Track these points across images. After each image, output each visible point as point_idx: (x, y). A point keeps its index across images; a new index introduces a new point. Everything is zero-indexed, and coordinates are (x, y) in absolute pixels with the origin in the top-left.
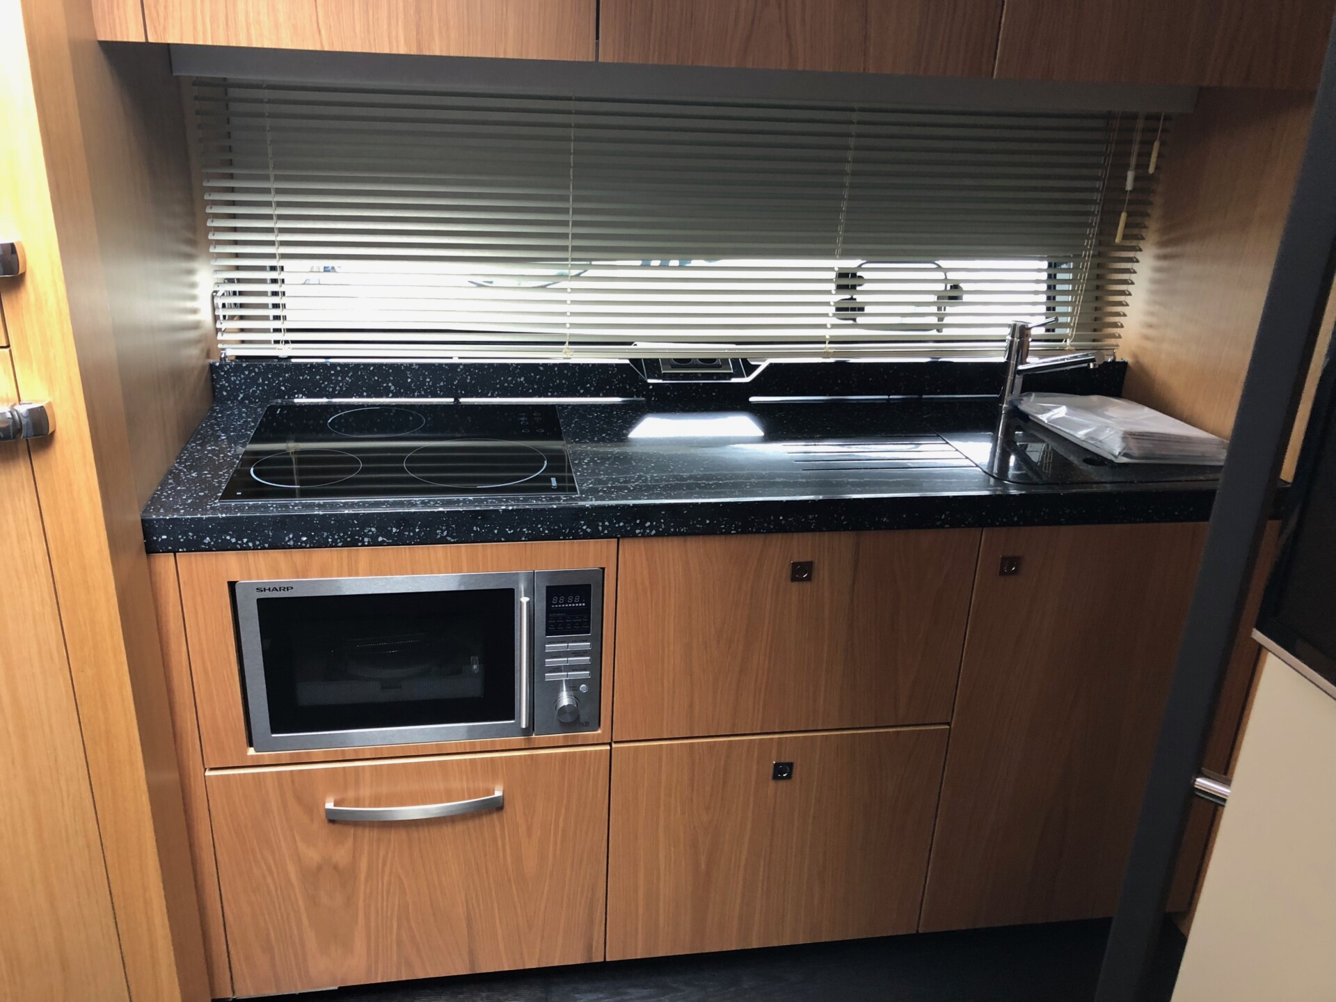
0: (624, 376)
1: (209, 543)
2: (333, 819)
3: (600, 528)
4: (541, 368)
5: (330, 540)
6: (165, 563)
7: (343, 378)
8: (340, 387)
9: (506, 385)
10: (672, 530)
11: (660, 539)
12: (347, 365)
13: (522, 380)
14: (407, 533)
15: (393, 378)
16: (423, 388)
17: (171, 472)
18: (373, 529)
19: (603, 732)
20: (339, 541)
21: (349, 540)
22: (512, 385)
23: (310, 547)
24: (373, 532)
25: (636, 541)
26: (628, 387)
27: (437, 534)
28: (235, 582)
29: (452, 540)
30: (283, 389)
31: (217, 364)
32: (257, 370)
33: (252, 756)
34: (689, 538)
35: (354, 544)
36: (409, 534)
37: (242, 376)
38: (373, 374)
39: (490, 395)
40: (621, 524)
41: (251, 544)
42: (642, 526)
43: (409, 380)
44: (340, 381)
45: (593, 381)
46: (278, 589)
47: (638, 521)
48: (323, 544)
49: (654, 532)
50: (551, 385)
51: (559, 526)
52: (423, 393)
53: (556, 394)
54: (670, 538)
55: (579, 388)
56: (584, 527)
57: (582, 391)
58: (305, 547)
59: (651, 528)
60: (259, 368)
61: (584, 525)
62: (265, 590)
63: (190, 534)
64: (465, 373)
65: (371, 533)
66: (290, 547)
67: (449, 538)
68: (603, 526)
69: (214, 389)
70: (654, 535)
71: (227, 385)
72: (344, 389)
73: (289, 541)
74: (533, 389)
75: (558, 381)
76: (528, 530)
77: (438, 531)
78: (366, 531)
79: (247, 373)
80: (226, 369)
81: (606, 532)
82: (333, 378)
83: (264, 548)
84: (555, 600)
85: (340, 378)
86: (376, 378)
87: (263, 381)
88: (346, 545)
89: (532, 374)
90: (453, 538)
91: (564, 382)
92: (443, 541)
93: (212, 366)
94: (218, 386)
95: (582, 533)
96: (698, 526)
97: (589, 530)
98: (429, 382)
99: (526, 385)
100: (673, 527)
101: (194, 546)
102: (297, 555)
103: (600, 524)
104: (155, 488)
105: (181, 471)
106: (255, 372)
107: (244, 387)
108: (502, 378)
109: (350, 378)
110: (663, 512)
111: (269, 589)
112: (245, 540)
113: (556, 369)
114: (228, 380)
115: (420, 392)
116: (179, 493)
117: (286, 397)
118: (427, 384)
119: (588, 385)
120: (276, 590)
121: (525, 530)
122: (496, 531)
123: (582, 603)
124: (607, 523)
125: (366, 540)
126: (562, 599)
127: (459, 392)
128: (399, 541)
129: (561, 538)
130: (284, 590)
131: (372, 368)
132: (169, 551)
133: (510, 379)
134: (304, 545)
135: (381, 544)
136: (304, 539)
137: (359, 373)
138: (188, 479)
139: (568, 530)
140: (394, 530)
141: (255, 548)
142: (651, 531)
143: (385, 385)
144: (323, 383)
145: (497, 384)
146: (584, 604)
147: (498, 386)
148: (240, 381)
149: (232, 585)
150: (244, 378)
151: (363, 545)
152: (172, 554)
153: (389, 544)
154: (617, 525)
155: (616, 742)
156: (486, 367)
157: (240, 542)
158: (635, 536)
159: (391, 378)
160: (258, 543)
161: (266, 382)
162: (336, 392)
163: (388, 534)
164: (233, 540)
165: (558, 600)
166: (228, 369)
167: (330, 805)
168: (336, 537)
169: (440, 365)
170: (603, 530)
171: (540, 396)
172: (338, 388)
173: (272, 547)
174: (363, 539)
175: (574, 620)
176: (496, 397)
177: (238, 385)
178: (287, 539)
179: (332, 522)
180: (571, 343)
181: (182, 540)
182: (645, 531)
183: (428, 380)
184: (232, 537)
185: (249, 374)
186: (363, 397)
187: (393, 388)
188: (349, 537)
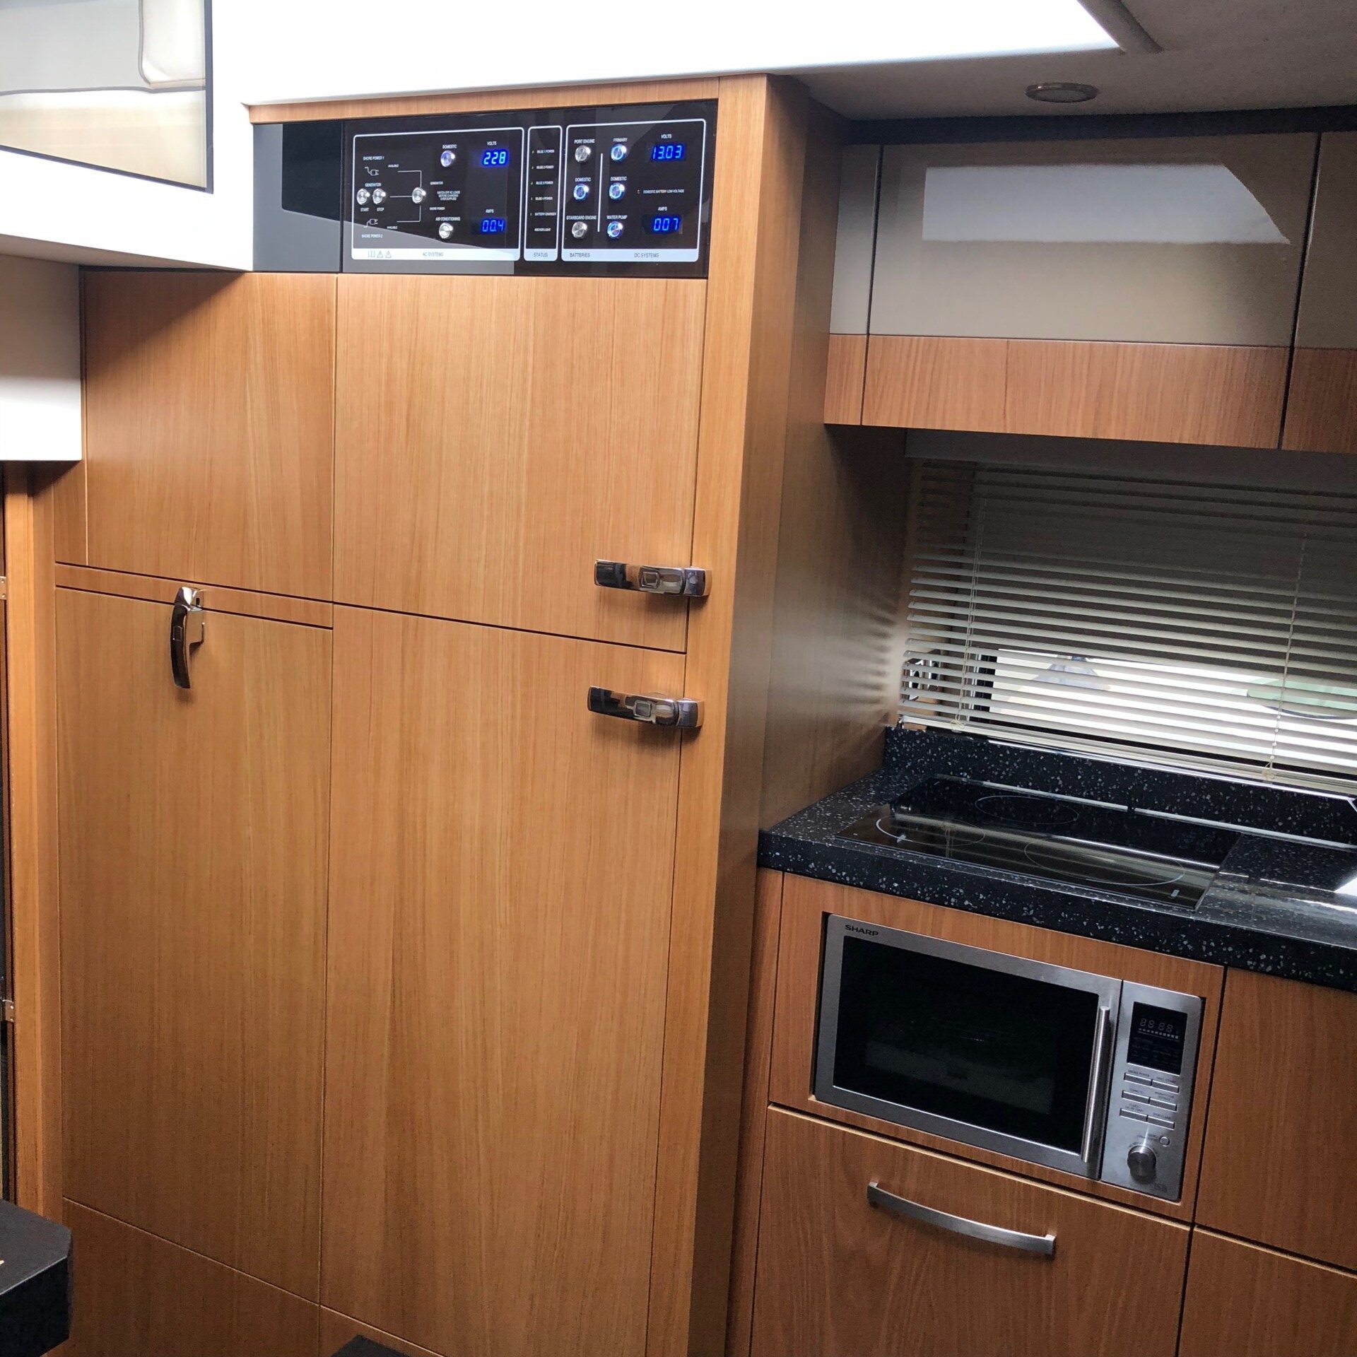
0: (1339, 814)
1: (813, 868)
2: (875, 1200)
3: (1204, 948)
4: (1233, 789)
5: (919, 892)
6: (774, 879)
7: (1011, 763)
8: (1006, 771)
9: (1188, 800)
10: (1294, 971)
11: (1278, 981)
12: (1018, 750)
13: (1208, 798)
14: (993, 903)
15: (1063, 772)
16: (1094, 789)
17: (809, 808)
18: (961, 891)
19: (1184, 1204)
20: (927, 895)
21: (937, 896)
22: (1195, 802)
23: (899, 895)
24: (960, 893)
25: (1247, 974)
26: (1342, 829)
27: (1023, 911)
28: (830, 914)
29: (1038, 922)
30: (950, 764)
31: (893, 729)
32: (928, 741)
33: (812, 1102)
34: (1316, 988)
35: (940, 902)
36: (995, 904)
37: (913, 745)
38: (1042, 763)
39: (1167, 808)
40: (1230, 949)
41: (848, 879)
42: (1255, 957)
43: (1079, 777)
44: (1008, 766)
45: (1296, 814)
46: (865, 931)
47: (1251, 951)
48: (911, 895)
49: (1269, 968)
50: (1243, 810)
51: (1156, 934)
52: (1092, 793)
53: (1247, 821)
54: (1291, 982)
55: (1277, 820)
56: (1185, 943)
57: (1280, 824)
58: (895, 894)
59: (1267, 962)
60: (930, 739)
61: (1185, 939)
62: (853, 929)
63: (799, 856)
64: (1142, 779)
65: (958, 894)
66: (881, 891)
67: (1035, 919)
68: (1208, 946)
69: (885, 753)
70: (1269, 973)
71: (898, 751)
72: (1010, 775)
73: (881, 884)
74: (1220, 811)
75: (1252, 807)
76: (1121, 930)
77: (1025, 909)
78: (954, 891)
79: (918, 742)
80: (900, 735)
81: (1210, 954)
82: (1001, 761)
83: (858, 886)
84: (1143, 1022)
85: (1007, 763)
86: (1045, 769)
87: (933, 753)
88: (932, 901)
89: (1221, 794)
90: (1040, 919)
91: (1259, 809)
92: (1028, 920)
93: (888, 729)
94: (890, 751)
95: (1181, 949)
96: (1327, 974)
97: (1190, 947)
98: (1100, 783)
99: (1212, 805)
100: (1295, 968)
101: (800, 870)
102: (888, 900)
103: (1205, 943)
104: (790, 816)
105: (819, 809)
106: (926, 742)
107: (913, 756)
108: (1185, 793)
109: (1018, 764)
110: (1284, 947)
111: (857, 929)
112: (844, 874)
113: (1251, 792)
114: (900, 747)
115: (1089, 792)
116: (807, 824)
117: (951, 773)
118: (1098, 784)
119: (1290, 818)
120: (863, 931)
121: (1117, 929)
122: (1085, 923)
123: (1175, 1035)
124: (1213, 944)
125: (953, 900)
126: (1151, 1024)
127: (1133, 799)
128: (983, 909)
129: (1157, 948)
130: (869, 933)
131: (1042, 758)
132: (778, 869)
133: (1193, 794)
134: (894, 891)
135: (966, 908)
136: (896, 885)
137: (1028, 761)
138: (821, 816)
139: (1165, 941)
140: (981, 897)
141: (851, 884)
142: (1266, 966)
143: (1053, 778)
144: (990, 765)
145: (1177, 797)
146: (1177, 1037)
147: (1179, 800)
148: (911, 749)
149: (826, 916)
150: (915, 747)
151: (949, 906)
152: (781, 872)
153: (974, 911)
154: (1224, 949)
155: (1201, 1227)
156: (1168, 776)
157: (839, 874)
158: (1246, 968)
159: (1061, 772)
160: (854, 879)
161: (935, 755)
162: (1002, 777)
163: (974, 899)
164: (834, 871)
165: (1147, 1023)
166: (902, 736)
167: (874, 1185)
168: (925, 890)
169: (1116, 766)
170: (1207, 952)
171: (1227, 822)
172: (1004, 773)
173: (866, 887)
174: (950, 898)
175: (1161, 1053)
176: (1173, 813)
177: (907, 752)
178: (880, 881)
179: (924, 874)
180: (1276, 766)
181: (791, 860)
182: (1258, 966)
183: (1100, 780)
184: (833, 868)
185: (921, 743)
186: (1028, 787)
187: (1060, 782)
188: (937, 893)
